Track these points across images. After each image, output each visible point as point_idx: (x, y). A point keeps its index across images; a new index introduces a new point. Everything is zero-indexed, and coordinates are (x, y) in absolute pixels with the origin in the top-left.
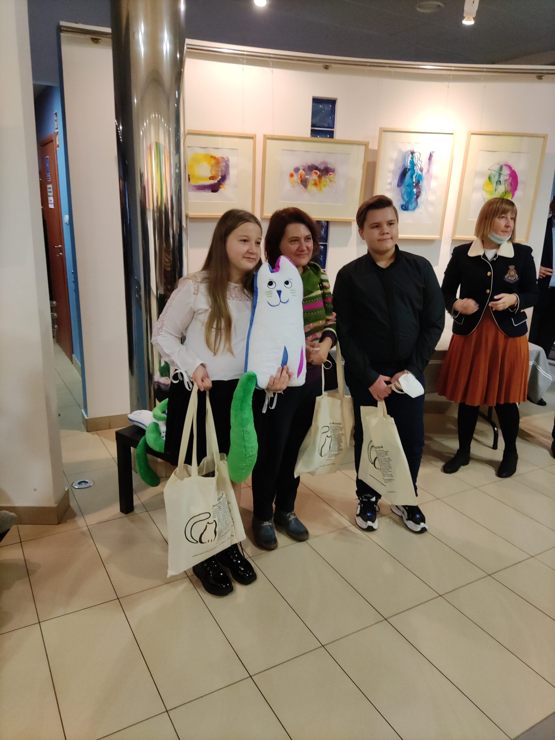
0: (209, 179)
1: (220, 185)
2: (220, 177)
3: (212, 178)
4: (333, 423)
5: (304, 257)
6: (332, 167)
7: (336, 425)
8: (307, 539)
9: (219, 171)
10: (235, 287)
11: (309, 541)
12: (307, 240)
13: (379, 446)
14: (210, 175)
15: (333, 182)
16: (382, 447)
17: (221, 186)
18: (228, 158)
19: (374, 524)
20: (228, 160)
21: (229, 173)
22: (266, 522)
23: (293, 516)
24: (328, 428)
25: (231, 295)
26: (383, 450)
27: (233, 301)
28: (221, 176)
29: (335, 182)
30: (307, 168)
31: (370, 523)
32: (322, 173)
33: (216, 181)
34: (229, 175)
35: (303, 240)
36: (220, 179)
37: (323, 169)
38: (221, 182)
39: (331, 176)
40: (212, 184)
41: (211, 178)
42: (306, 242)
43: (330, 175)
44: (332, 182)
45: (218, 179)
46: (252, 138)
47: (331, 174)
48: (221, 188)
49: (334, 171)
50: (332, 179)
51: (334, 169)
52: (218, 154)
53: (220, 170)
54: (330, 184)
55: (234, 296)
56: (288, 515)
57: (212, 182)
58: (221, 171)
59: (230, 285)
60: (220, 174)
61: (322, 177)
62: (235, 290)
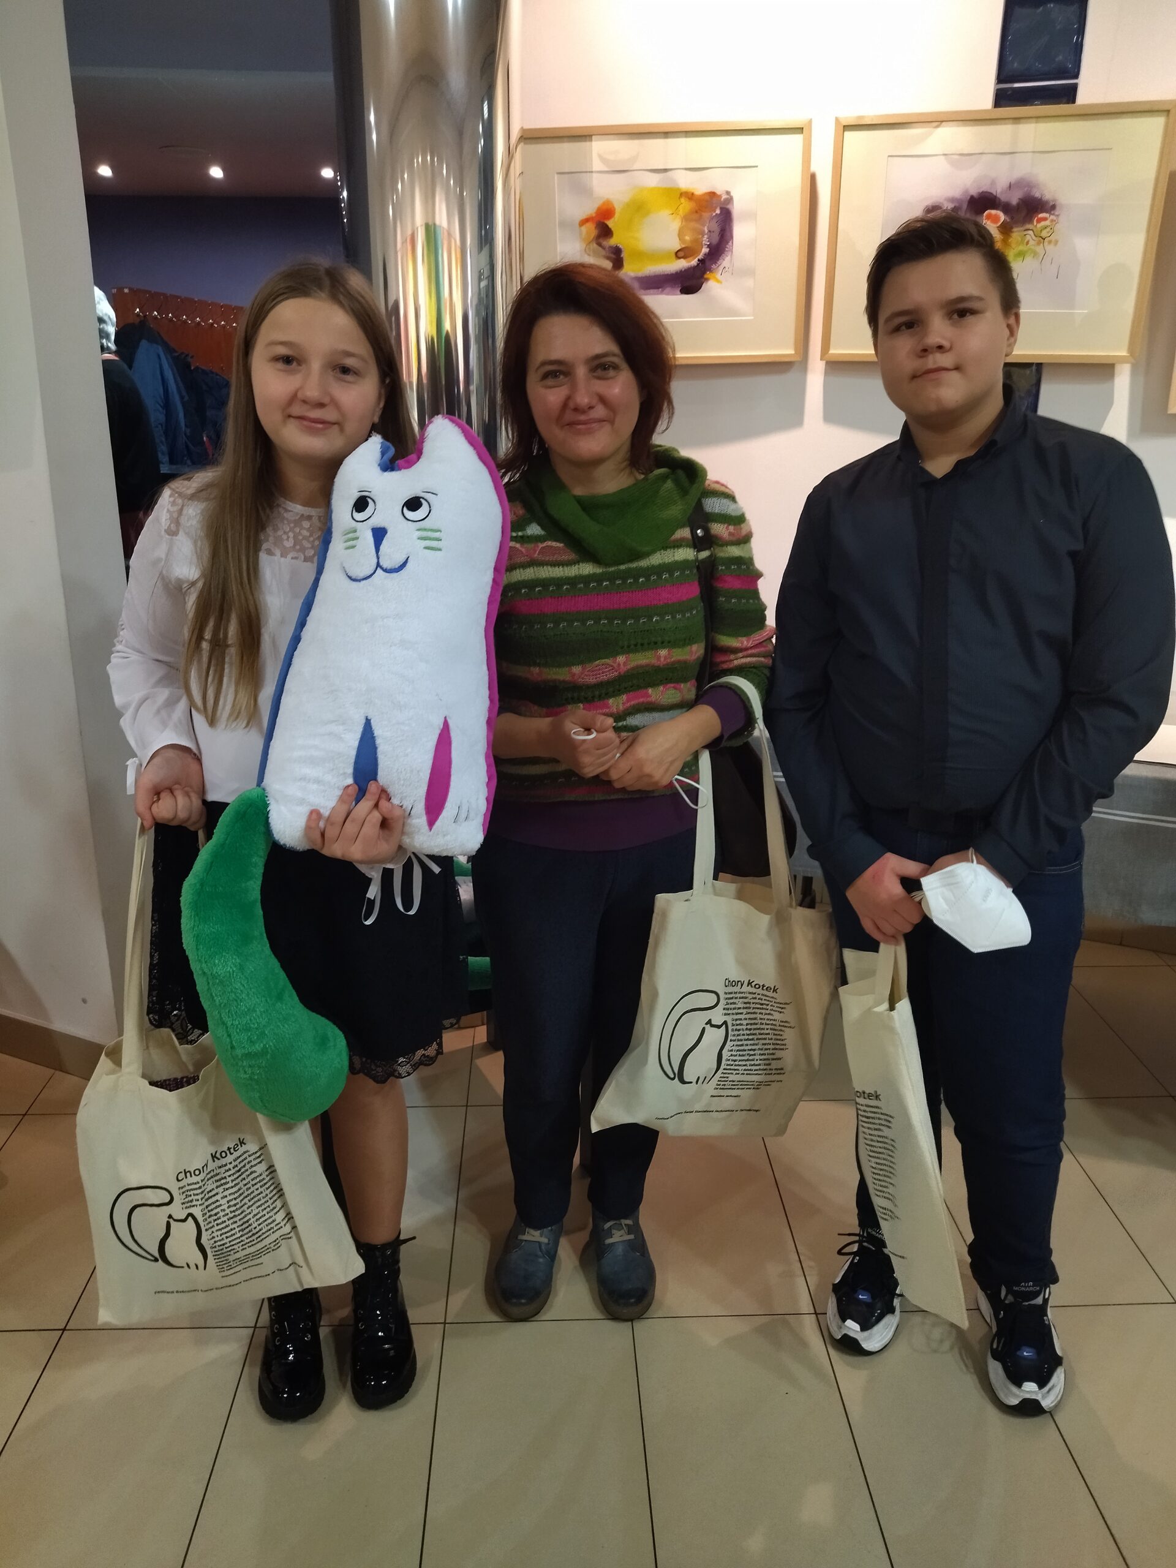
0: (674, 256)
1: (704, 273)
2: (705, 250)
3: (679, 254)
4: (749, 983)
5: (589, 432)
6: (1048, 196)
7: (760, 991)
8: (640, 1316)
9: (703, 234)
10: (303, 517)
11: (640, 1326)
12: (599, 372)
13: (867, 1092)
14: (677, 245)
15: (1050, 242)
16: (877, 1097)
17: (708, 275)
18: (728, 193)
19: (866, 1333)
20: (730, 200)
21: (732, 237)
22: (532, 1231)
23: (622, 1232)
24: (714, 995)
25: (278, 541)
26: (877, 1107)
27: (283, 559)
28: (709, 246)
29: (1056, 242)
30: (965, 206)
31: (852, 1327)
32: (1012, 218)
33: (694, 262)
34: (730, 244)
35: (581, 372)
36: (706, 255)
37: (1018, 204)
38: (708, 263)
39: (1042, 222)
40: (681, 271)
41: (681, 254)
42: (599, 378)
43: (1039, 221)
44: (1046, 243)
45: (700, 257)
46: (799, 130)
47: (1045, 219)
48: (707, 280)
49: (1054, 207)
50: (1044, 234)
51: (1055, 200)
52: (700, 185)
53: (706, 231)
54: (1040, 249)
55: (289, 544)
56: (607, 1225)
57: (682, 264)
58: (710, 231)
59: (286, 510)
60: (705, 240)
61: (1015, 230)
62: (302, 528)
